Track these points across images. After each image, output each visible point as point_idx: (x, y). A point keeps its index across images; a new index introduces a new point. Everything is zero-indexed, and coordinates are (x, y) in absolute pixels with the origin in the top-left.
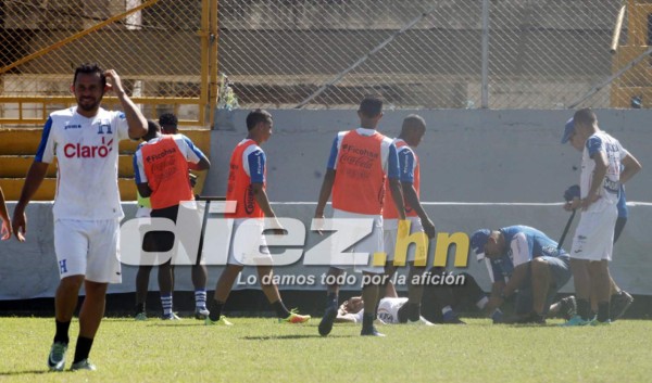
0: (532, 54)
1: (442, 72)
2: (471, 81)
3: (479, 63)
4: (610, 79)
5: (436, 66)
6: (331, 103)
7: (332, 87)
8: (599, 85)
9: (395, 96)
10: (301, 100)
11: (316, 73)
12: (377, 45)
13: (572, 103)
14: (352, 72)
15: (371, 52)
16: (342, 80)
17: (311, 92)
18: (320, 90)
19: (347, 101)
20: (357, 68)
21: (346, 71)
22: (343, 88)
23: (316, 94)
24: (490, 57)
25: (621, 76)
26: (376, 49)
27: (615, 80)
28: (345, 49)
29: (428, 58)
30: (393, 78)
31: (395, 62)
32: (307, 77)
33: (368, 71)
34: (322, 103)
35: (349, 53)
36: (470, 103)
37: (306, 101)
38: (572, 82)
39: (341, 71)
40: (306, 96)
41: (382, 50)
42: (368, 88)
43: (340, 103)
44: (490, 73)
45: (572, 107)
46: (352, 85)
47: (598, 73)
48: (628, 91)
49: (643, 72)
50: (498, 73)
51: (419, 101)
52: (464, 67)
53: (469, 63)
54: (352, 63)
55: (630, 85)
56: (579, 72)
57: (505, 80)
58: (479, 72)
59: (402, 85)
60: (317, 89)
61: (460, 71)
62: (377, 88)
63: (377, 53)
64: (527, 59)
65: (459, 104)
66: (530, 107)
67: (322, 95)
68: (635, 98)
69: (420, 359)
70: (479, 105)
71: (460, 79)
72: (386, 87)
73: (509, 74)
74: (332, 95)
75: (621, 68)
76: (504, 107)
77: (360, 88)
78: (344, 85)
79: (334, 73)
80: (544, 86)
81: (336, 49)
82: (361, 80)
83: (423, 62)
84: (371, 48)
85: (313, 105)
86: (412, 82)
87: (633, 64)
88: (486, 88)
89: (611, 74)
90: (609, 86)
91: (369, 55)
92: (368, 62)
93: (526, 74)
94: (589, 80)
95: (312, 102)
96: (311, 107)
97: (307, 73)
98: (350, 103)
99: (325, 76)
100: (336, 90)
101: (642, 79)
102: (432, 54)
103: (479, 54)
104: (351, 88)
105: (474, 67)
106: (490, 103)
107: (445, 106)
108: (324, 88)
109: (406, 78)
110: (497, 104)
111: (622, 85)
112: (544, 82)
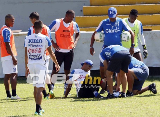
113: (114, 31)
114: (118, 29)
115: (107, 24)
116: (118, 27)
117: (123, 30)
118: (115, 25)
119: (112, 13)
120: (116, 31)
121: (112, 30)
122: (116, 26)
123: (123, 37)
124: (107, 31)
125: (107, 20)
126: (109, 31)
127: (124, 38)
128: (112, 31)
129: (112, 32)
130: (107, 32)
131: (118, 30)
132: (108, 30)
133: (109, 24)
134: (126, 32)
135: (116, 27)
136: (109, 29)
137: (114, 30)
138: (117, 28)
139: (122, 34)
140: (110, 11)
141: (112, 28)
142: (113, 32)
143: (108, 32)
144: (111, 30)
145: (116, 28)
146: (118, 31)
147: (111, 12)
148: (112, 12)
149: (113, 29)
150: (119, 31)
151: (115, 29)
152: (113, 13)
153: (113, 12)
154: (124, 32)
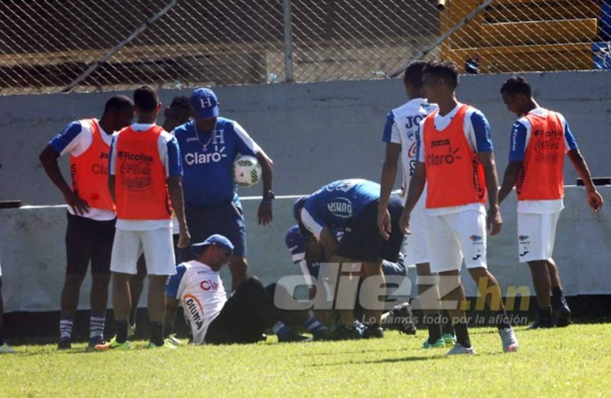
0: (343, 14)
1: (236, 40)
2: (272, 50)
3: (281, 28)
4: (439, 40)
5: (229, 34)
6: (104, 83)
7: (105, 64)
8: (426, 48)
9: (181, 72)
10: (69, 82)
11: (84, 48)
12: (157, 11)
13: (395, 70)
14: (128, 45)
15: (151, 20)
16: (115, 56)
17: (80, 72)
18: (92, 69)
19: (124, 81)
20: (135, 41)
21: (121, 44)
22: (117, 65)
23: (87, 73)
24: (295, 20)
25: (452, 36)
26: (156, 16)
27: (445, 40)
28: (118, 18)
29: (218, 25)
30: (178, 49)
31: (180, 31)
32: (74, 53)
33: (149, 43)
34: (94, 84)
35: (125, 23)
36: (272, 77)
37: (74, 82)
38: (393, 45)
39: (116, 44)
40: (75, 77)
41: (164, 17)
42: (149, 63)
43: (115, 83)
44: (295, 39)
45: (395, 75)
46: (130, 61)
47: (424, 33)
48: (461, 53)
49: (478, 29)
50: (304, 39)
51: (210, 75)
52: (263, 33)
53: (269, 28)
54: (128, 35)
55: (464, 46)
56: (401, 33)
57: (312, 46)
58: (282, 38)
59: (188, 58)
60: (86, 67)
61: (258, 39)
62: (159, 62)
63: (158, 22)
64: (339, 20)
65: (258, 77)
66: (345, 78)
67: (93, 74)
68: (470, 61)
69: (231, 386)
70: (283, 78)
71: (258, 48)
72: (170, 61)
73: (317, 39)
74: (106, 75)
75: (451, 26)
76: (312, 79)
77: (139, 64)
78: (119, 62)
79: (107, 47)
80: (360, 52)
81: (108, 19)
82: (139, 54)
83: (213, 30)
84: (151, 15)
85: (82, 87)
86: (200, 53)
87: (466, 21)
88: (290, 57)
89: (439, 34)
90: (439, 49)
91: (148, 25)
92: (146, 32)
93: (338, 38)
94: (414, 42)
95: (82, 83)
96: (81, 89)
97: (73, 48)
98: (128, 82)
99: (96, 52)
100: (110, 69)
101: (479, 39)
102: (223, 19)
103: (280, 18)
104: (128, 64)
105: (274, 32)
106: (296, 74)
107: (242, 82)
108: (96, 66)
109: (193, 50)
110: (303, 76)
111: (453, 47)
112: (360, 47)
113: (211, 157)
114: (221, 151)
115: (188, 140)
116: (220, 146)
117: (239, 154)
118: (212, 141)
119: (207, 104)
120: (216, 157)
121: (204, 156)
122: (215, 143)
123: (240, 173)
124: (190, 159)
125: (187, 127)
126: (194, 158)
127: (242, 175)
128: (204, 158)
129: (204, 161)
130: (190, 163)
131: (221, 154)
132: (192, 156)
133: (194, 139)
134: (245, 158)
135: (216, 147)
136: (196, 154)
137: (208, 156)
138: (220, 148)
139: (236, 164)
140: (202, 100)
141: (205, 150)
142: (208, 161)
143: (193, 161)
144: (200, 156)
145: (216, 150)
146: (222, 158)
147: (202, 103)
148: (205, 100)
149: (205, 153)
150: (224, 156)
151: (213, 151)
152: (210, 105)
153: (209, 102)
154: (241, 160)
